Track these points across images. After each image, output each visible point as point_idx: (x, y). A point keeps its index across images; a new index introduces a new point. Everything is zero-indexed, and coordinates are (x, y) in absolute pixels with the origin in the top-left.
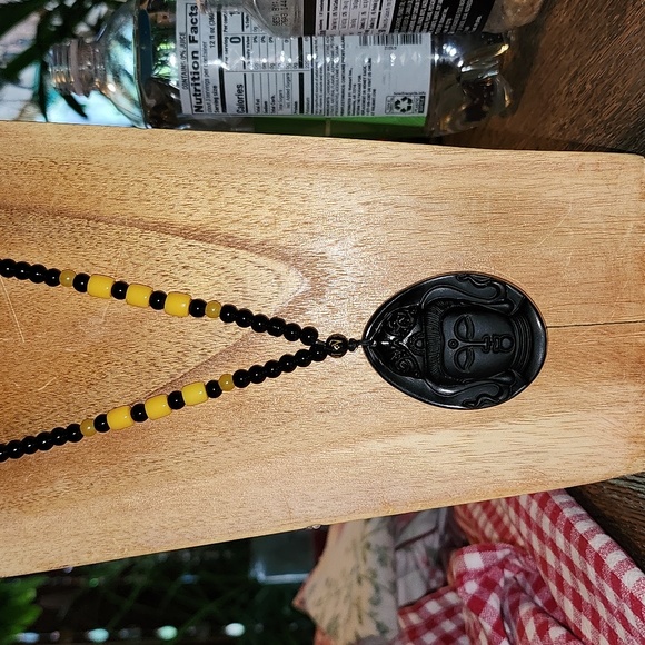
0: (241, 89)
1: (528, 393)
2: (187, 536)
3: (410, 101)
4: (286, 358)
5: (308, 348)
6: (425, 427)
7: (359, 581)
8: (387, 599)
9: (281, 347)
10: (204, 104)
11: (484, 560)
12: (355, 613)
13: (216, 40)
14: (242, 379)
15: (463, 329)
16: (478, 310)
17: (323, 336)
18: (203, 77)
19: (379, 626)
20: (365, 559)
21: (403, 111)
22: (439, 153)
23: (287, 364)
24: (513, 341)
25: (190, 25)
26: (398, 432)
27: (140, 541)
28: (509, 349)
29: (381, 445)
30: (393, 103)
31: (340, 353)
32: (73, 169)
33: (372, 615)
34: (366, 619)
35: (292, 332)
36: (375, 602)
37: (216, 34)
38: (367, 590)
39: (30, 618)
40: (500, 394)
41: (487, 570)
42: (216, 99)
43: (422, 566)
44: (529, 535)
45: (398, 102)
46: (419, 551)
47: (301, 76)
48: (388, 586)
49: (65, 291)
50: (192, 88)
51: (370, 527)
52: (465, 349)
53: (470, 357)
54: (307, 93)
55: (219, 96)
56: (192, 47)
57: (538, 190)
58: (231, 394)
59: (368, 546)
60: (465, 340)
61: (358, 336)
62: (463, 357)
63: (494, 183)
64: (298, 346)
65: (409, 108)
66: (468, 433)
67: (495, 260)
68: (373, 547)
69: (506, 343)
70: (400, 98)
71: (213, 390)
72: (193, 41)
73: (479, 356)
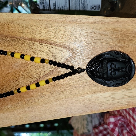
2: (41, 119)
3: (96, 7)
4: (66, 74)
5: (72, 71)
6: (102, 91)
7: (84, 120)
8: (90, 124)
9: (64, 71)
12: (83, 127)
14: (55, 79)
15: (113, 66)
16: (117, 61)
17: (76, 68)
18: (45, 2)
19: (88, 130)
21: (94, 9)
22: (106, 19)
23: (66, 75)
24: (126, 69)
26: (95, 93)
27: (29, 120)
28: (125, 71)
29: (91, 96)
30: (92, 8)
31: (80, 73)
32: (10, 25)
34: (85, 128)
36: (87, 125)
38: (85, 122)
41: (115, 122)
42: (48, 7)
43: (98, 116)
44: (126, 114)
45: (93, 7)
47: (69, 1)
48: (90, 121)
49: (9, 56)
50: (42, 5)
52: (113, 71)
53: (115, 73)
55: (49, 6)
57: (133, 28)
58: (52, 83)
60: (113, 69)
61: (85, 68)
62: (113, 73)
63: (121, 27)
64: (69, 71)
65: (96, 9)
66: (114, 93)
69: (124, 69)
70: (93, 6)
71: (47, 82)
73: (117, 73)
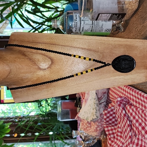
0: (83, 28)
1: (133, 71)
3: (108, 30)
4: (101, 66)
5: (104, 65)
6: (119, 76)
7: (93, 109)
8: (98, 112)
10: (77, 30)
11: (121, 99)
13: (80, 20)
14: (95, 69)
15: (125, 62)
16: (127, 60)
17: (106, 63)
18: (77, 26)
19: (97, 116)
20: (94, 106)
25: (76, 18)
26: (116, 76)
27: (81, 91)
29: (113, 78)
30: (106, 30)
31: (109, 65)
33: (96, 115)
34: (94, 115)
35: (102, 63)
36: (96, 113)
37: (80, 19)
38: (95, 111)
39: (8, 131)
40: (129, 71)
41: (121, 100)
43: (103, 107)
46: (103, 105)
47: (92, 26)
48: (98, 110)
49: (72, 57)
50: (75, 28)
51: (95, 100)
52: (125, 65)
53: (126, 66)
54: (93, 29)
55: (79, 29)
56: (76, 21)
57: (134, 44)
58: (94, 71)
59: (95, 103)
61: (111, 63)
62: (125, 66)
65: (108, 31)
66: (125, 76)
67: (129, 53)
68: (96, 104)
69: (130, 64)
71: (92, 70)
72: (76, 20)
73: (127, 66)
